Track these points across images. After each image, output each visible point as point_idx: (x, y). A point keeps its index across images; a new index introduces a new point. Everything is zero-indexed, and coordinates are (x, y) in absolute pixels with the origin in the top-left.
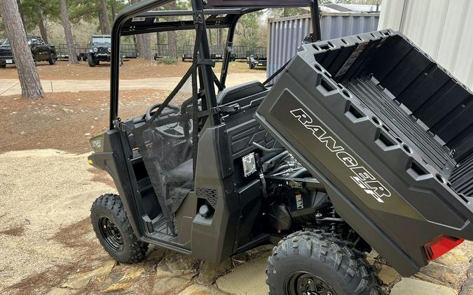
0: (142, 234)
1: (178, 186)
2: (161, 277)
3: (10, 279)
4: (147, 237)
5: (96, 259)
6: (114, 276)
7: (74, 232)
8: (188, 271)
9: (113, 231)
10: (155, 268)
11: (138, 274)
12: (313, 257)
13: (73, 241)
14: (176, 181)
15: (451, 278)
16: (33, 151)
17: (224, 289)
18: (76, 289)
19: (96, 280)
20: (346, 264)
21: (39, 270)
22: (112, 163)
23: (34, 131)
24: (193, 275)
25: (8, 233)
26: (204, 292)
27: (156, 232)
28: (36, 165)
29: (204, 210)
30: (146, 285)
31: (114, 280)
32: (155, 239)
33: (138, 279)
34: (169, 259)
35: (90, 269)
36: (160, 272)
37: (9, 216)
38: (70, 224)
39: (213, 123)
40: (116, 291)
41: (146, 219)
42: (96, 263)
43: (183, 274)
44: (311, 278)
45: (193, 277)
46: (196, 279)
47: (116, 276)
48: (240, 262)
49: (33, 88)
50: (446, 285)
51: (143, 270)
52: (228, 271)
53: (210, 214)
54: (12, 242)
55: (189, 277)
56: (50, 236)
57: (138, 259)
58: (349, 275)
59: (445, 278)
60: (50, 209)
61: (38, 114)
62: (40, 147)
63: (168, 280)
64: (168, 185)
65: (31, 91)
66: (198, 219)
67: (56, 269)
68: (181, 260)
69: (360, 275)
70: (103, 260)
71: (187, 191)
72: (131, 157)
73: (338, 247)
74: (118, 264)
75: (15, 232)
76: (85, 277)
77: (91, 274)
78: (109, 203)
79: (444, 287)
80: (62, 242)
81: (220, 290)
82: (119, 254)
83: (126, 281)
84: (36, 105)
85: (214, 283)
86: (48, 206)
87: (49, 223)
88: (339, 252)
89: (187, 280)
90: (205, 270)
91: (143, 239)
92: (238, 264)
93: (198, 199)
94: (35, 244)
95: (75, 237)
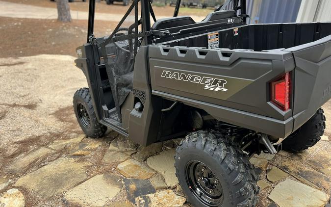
0: (101, 118)
1: (124, 87)
2: (111, 151)
3: (18, 137)
4: (103, 120)
5: (74, 132)
6: (82, 144)
7: (67, 112)
8: (130, 149)
9: (85, 114)
10: (109, 144)
11: (97, 146)
12: (205, 150)
13: (64, 118)
14: (123, 83)
15: (327, 185)
16: (57, 56)
17: (151, 166)
18: (56, 150)
19: (70, 146)
20: (228, 160)
21: (37, 134)
22: (85, 66)
23: (60, 43)
24: (133, 152)
25: (25, 106)
26: (136, 166)
27: (111, 118)
28: (57, 65)
29: (138, 105)
30: (99, 155)
31: (81, 148)
32: (109, 123)
33: (95, 150)
34: (120, 139)
35: (69, 139)
36: (111, 147)
37: (30, 96)
38: (66, 106)
39: (147, 43)
40: (80, 155)
41: (105, 108)
42: (74, 134)
43: (126, 150)
44: (205, 167)
45: (132, 154)
46: (134, 156)
47: (83, 145)
48: (167, 148)
49: (64, 15)
50: (321, 190)
51: (101, 144)
52: (157, 153)
53: (141, 110)
54: (26, 112)
55: (129, 154)
56: (52, 112)
57: (99, 136)
58: (229, 169)
59: (321, 184)
60: (57, 95)
61: (65, 32)
62: (62, 54)
63: (115, 154)
64: (118, 85)
65: (63, 17)
66: (134, 112)
67: (49, 135)
68: (128, 141)
69: (239, 170)
70: (78, 133)
71: (129, 90)
72: (99, 63)
73: (225, 146)
74: (87, 137)
75: (31, 107)
76: (64, 143)
77: (68, 142)
78: (84, 94)
79: (319, 191)
80: (57, 117)
81: (148, 166)
82: (88, 130)
83: (88, 150)
84: (65, 26)
85: (145, 160)
86: (56, 93)
87: (54, 104)
88: (225, 150)
89: (127, 155)
90: (142, 150)
91: (101, 122)
92: (166, 149)
93: (135, 97)
94: (40, 116)
95: (67, 115)
